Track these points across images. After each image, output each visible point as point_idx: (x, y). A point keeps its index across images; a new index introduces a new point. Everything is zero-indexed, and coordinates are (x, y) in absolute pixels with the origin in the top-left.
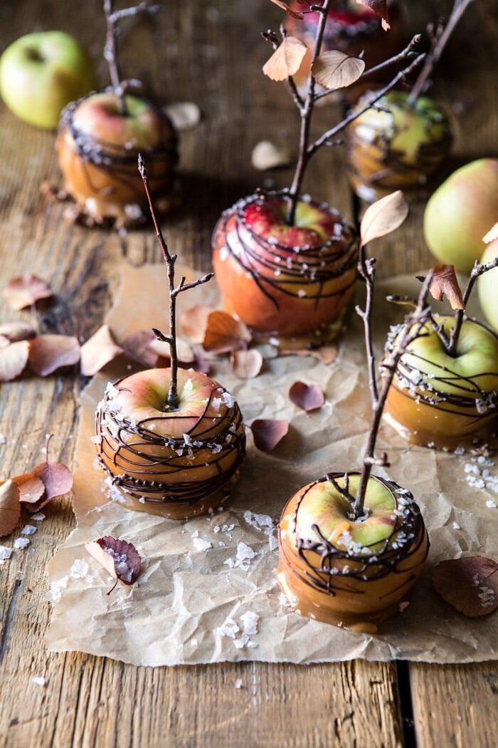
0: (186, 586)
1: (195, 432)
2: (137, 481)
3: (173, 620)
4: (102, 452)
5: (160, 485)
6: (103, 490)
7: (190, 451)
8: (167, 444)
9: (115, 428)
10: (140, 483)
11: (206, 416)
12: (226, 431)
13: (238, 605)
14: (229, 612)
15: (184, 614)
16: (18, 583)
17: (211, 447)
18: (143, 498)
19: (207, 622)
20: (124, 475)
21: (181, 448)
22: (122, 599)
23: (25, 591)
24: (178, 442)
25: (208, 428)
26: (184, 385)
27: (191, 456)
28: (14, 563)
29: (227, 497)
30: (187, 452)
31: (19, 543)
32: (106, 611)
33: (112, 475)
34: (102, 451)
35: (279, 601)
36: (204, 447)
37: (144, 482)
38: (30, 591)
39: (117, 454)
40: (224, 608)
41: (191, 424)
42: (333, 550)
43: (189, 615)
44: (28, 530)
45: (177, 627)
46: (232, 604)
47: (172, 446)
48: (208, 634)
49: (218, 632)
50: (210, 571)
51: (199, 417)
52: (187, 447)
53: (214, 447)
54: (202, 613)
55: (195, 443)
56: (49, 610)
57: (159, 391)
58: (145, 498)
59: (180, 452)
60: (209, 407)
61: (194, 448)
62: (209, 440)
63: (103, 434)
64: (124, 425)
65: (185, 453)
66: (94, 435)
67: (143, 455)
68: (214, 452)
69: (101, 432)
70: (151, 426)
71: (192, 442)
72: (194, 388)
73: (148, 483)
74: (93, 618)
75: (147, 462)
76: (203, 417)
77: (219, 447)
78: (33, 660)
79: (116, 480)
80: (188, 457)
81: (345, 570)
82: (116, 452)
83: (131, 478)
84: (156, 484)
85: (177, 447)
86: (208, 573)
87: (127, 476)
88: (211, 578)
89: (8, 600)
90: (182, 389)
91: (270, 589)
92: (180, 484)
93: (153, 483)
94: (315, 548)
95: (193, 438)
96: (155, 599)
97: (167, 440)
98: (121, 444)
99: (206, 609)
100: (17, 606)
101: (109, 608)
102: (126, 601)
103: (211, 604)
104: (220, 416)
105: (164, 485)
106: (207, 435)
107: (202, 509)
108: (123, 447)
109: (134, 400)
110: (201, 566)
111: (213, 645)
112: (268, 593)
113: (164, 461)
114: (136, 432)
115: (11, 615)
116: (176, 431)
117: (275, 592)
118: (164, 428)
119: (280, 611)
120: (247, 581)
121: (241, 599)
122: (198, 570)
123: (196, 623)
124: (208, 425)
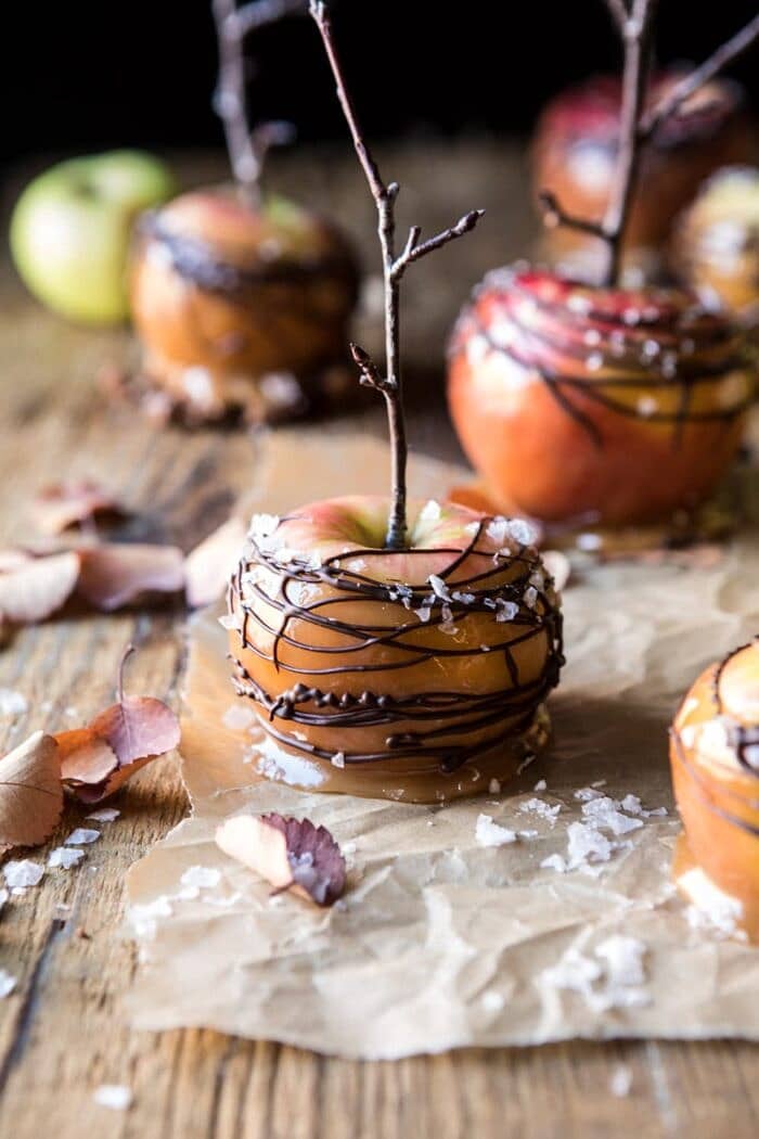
0: (456, 906)
1: (455, 577)
2: (326, 698)
3: (434, 963)
4: (245, 646)
5: (381, 700)
6: (247, 760)
7: (447, 614)
8: (393, 596)
9: (272, 583)
10: (335, 700)
11: (475, 549)
12: (523, 582)
13: (587, 932)
14: (567, 944)
15: (458, 950)
16: (58, 925)
17: (493, 606)
18: (340, 756)
19: (516, 964)
20: (296, 688)
21: (426, 606)
22: (304, 932)
23: (75, 939)
24: (419, 595)
25: (484, 571)
26: (420, 511)
27: (449, 629)
28: (46, 892)
29: (529, 760)
30: (441, 617)
31: (60, 857)
32: (268, 955)
33: (269, 699)
34: (246, 643)
35: (685, 921)
36: (477, 607)
37: (344, 698)
38: (84, 936)
39: (281, 634)
41: (446, 561)
43: (471, 951)
44: (80, 836)
45: (445, 975)
46: (572, 930)
47: (405, 600)
48: (522, 986)
49: (548, 982)
50: (510, 881)
51: (460, 551)
52: (439, 603)
53: (500, 608)
54: (502, 946)
55: (456, 596)
56: (134, 968)
57: (365, 523)
58: (346, 755)
59: (424, 615)
60: (481, 538)
61: (455, 606)
62: (492, 594)
63: (247, 603)
64: (294, 568)
65: (436, 620)
66: (226, 613)
67: (339, 626)
68: (501, 618)
69: (242, 598)
70: (356, 566)
71: (450, 595)
72: (443, 515)
73: (352, 700)
74: (237, 970)
75: (350, 641)
76: (470, 550)
77: (512, 609)
78: (97, 1059)
79: (279, 706)
80: (442, 628)
82: (277, 633)
83: (312, 692)
84: (372, 698)
85: (417, 602)
86: (506, 885)
87: (304, 688)
88: (514, 892)
89: (34, 956)
90: (417, 519)
91: (661, 900)
92: (425, 698)
93: (364, 697)
95: (452, 587)
96: (384, 933)
97: (394, 589)
98: (289, 609)
99: (511, 940)
100: (57, 965)
101: (274, 947)
102: (315, 935)
103: (518, 932)
104: (507, 552)
105: (389, 699)
106: (482, 585)
107: (475, 779)
108: (295, 615)
109: (314, 529)
110: (486, 873)
111: (538, 1006)
112: (657, 908)
113: (388, 637)
114: (323, 576)
115: (42, 979)
116: (412, 574)
117: (673, 907)
118: (384, 569)
119: (694, 939)
120: (601, 893)
121: (593, 921)
122: (481, 880)
123: (489, 965)
124: (481, 565)
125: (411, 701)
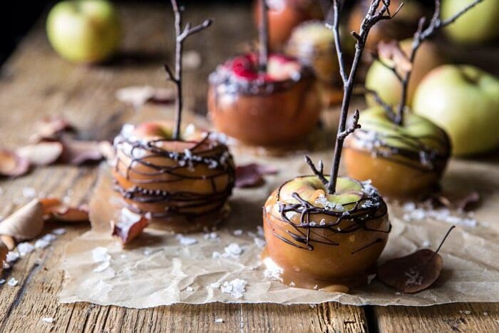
0: (183, 264)
1: (196, 151)
2: (145, 191)
3: (172, 279)
4: (117, 172)
5: (164, 193)
7: (191, 164)
8: (171, 156)
9: (128, 149)
10: (148, 193)
11: (204, 142)
12: (220, 155)
13: (229, 274)
14: (220, 278)
15: (182, 275)
16: (36, 265)
17: (208, 162)
18: (149, 214)
19: (201, 281)
20: (134, 188)
21: (183, 160)
22: (127, 269)
23: (43, 270)
24: (181, 156)
25: (206, 150)
27: (191, 169)
28: (34, 254)
30: (188, 165)
31: (40, 244)
32: (113, 276)
33: (124, 191)
35: (263, 274)
36: (202, 162)
37: (151, 192)
38: (46, 269)
39: (130, 167)
40: (216, 275)
41: (192, 146)
42: (311, 207)
43: (186, 276)
44: (48, 237)
45: (175, 282)
46: (223, 273)
47: (175, 157)
48: (201, 288)
49: (211, 287)
51: (198, 143)
52: (187, 161)
53: (210, 164)
54: (197, 275)
55: (195, 157)
56: (63, 280)
57: (165, 131)
59: (182, 163)
60: (207, 138)
61: (194, 161)
62: (208, 158)
64: (136, 144)
65: (186, 165)
67: (151, 165)
68: (210, 167)
70: (159, 145)
71: (192, 157)
72: (194, 130)
73: (154, 193)
75: (154, 171)
76: (202, 143)
77: (214, 164)
78: (45, 307)
79: (128, 195)
80: (189, 168)
81: (322, 222)
82: (128, 167)
83: (140, 189)
84: (161, 192)
85: (180, 159)
86: (203, 259)
87: (137, 188)
88: (206, 260)
89: (26, 274)
91: (256, 267)
92: (181, 194)
93: (158, 192)
94: (295, 208)
95: (193, 154)
96: (157, 270)
97: (172, 153)
98: (133, 158)
99: (200, 274)
100: (34, 277)
101: (116, 274)
103: (204, 272)
104: (215, 144)
105: (168, 194)
106: (204, 155)
107: (198, 226)
108: (135, 160)
109: (146, 131)
110: (197, 255)
111: (206, 294)
112: (254, 269)
113: (169, 171)
114: (147, 147)
115: (28, 282)
116: (179, 148)
117: (259, 269)
118: (169, 146)
119: (265, 279)
120: (236, 263)
121: (230, 271)
122: (194, 257)
123: (191, 281)
124: (205, 148)
125: (175, 195)
